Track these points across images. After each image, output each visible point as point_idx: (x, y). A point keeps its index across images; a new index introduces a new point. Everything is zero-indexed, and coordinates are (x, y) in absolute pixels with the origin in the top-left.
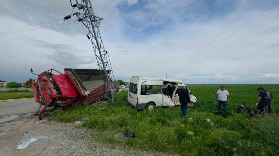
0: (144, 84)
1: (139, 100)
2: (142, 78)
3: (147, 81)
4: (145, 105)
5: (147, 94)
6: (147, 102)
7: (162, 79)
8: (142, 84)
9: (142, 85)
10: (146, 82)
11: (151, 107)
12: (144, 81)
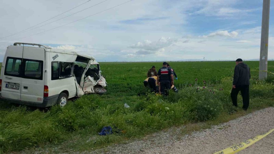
0: (55, 60)
1: (49, 89)
2: (51, 50)
3: (58, 54)
4: (57, 98)
5: (60, 78)
6: (59, 93)
8: (52, 60)
9: (52, 63)
10: (57, 56)
11: (64, 100)
12: (54, 54)
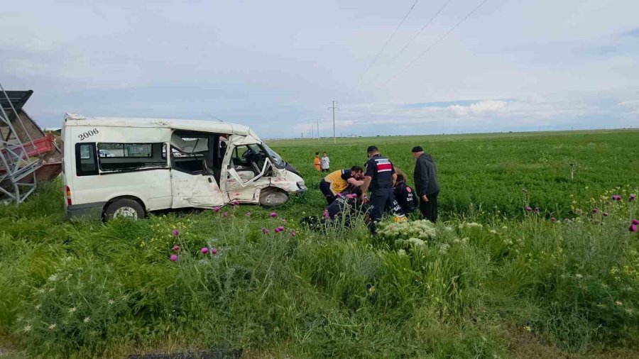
0: (87, 140)
2: (78, 122)
3: (99, 129)
4: (102, 208)
5: (100, 171)
6: (107, 199)
7: (164, 121)
8: (79, 141)
9: (78, 145)
10: (95, 132)
11: (126, 213)
